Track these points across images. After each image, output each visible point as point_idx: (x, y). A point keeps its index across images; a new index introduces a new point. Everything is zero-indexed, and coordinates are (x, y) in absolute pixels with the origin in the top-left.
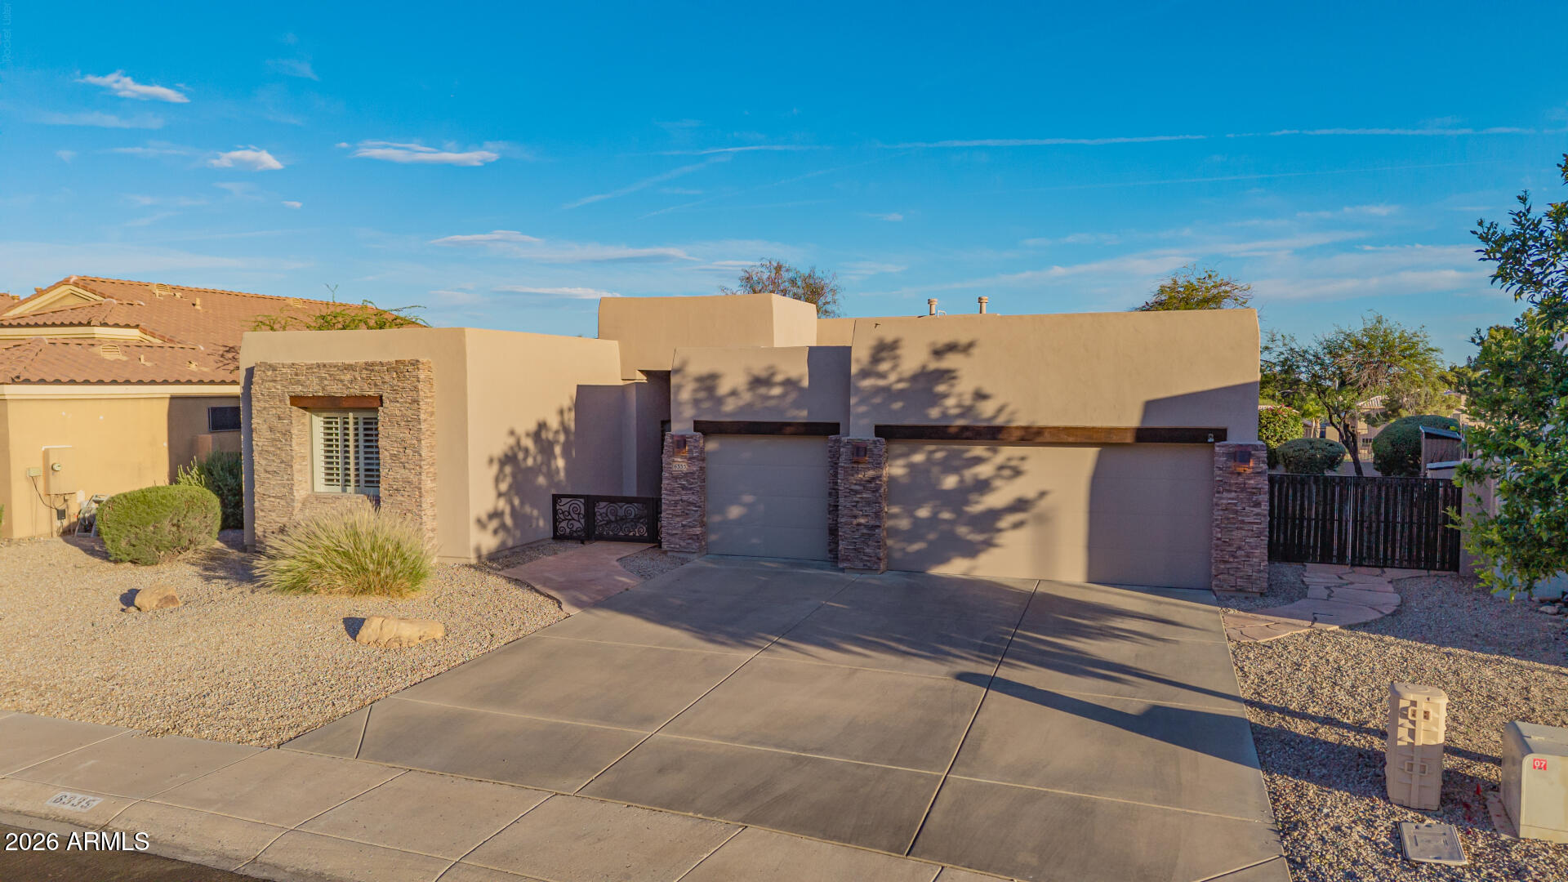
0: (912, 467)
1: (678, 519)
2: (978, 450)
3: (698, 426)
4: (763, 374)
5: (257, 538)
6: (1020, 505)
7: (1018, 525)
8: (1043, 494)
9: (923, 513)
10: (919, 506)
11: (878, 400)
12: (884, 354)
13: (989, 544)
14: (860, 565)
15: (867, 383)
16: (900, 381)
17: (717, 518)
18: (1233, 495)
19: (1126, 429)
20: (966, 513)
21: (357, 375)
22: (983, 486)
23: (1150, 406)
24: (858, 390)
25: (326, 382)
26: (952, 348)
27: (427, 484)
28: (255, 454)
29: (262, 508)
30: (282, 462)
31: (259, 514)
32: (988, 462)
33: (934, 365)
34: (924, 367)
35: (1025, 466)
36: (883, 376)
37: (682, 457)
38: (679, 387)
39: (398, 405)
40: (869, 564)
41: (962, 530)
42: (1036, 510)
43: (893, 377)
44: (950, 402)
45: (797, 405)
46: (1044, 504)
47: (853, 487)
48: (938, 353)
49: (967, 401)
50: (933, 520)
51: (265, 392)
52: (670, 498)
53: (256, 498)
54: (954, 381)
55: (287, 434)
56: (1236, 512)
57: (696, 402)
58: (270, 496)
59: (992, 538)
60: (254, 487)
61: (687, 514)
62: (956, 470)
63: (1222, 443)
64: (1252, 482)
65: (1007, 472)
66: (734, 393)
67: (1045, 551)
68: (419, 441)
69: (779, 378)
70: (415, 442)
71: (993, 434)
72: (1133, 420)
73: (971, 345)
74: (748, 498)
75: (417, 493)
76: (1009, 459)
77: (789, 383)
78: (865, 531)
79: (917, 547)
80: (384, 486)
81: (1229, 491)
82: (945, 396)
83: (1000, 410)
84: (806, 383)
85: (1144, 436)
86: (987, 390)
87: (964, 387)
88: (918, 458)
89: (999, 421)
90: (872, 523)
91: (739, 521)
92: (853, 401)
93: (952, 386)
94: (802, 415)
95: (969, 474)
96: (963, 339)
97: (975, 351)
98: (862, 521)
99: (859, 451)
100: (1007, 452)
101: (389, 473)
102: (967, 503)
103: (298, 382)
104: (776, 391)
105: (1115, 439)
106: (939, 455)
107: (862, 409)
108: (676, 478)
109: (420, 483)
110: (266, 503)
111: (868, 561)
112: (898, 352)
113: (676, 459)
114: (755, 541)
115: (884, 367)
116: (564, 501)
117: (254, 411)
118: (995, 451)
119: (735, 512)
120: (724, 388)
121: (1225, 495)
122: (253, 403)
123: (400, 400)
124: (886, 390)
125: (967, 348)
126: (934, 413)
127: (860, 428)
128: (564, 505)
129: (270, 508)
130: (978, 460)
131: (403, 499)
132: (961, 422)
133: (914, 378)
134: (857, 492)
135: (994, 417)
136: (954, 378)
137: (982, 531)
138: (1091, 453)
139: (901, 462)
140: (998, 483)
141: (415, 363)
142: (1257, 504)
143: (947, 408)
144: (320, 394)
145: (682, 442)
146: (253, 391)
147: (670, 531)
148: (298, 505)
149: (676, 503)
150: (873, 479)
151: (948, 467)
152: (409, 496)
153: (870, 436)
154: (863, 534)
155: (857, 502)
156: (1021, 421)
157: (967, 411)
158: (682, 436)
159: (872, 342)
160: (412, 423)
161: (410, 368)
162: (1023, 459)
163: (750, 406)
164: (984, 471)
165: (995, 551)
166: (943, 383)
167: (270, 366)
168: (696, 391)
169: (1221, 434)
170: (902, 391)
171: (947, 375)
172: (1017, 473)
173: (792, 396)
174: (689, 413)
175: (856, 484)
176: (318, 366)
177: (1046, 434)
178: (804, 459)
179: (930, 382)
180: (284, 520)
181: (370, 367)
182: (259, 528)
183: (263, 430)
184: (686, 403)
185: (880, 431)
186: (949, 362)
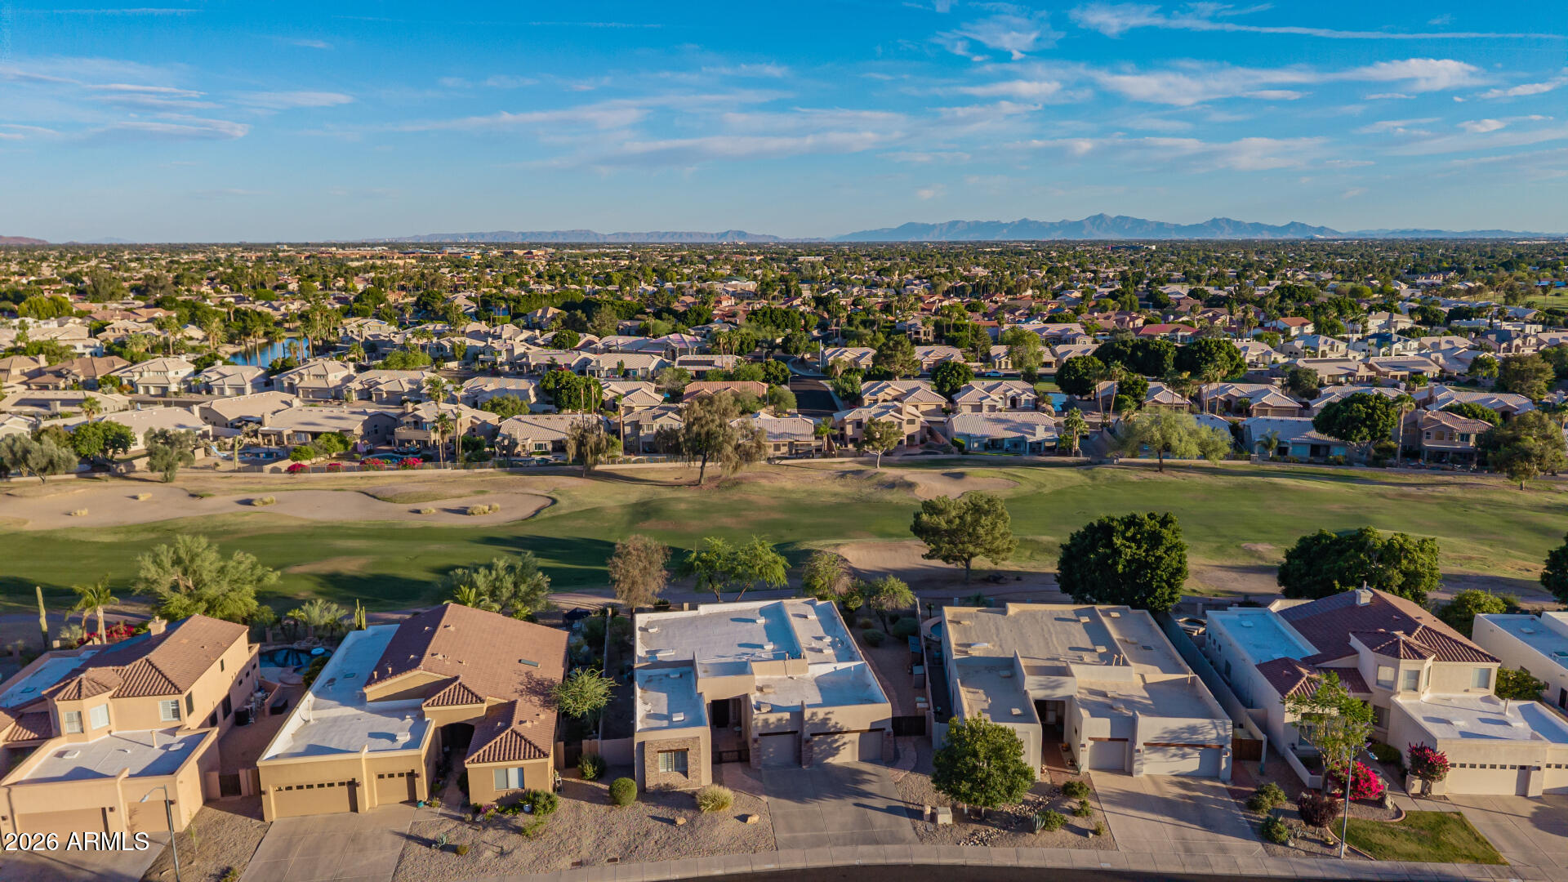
1: (756, 759)
2: (832, 736)
3: (760, 735)
4: (780, 718)
5: (647, 790)
7: (843, 750)
10: (821, 747)
11: (811, 727)
13: (837, 754)
15: (809, 722)
16: (816, 722)
17: (762, 757)
19: (866, 730)
21: (681, 744)
23: (871, 724)
24: (806, 726)
25: (670, 746)
26: (829, 713)
28: (646, 766)
29: (649, 781)
31: (649, 783)
32: (834, 738)
33: (826, 717)
34: (824, 718)
36: (813, 721)
38: (757, 723)
39: (694, 750)
41: (830, 752)
42: (846, 747)
44: (829, 726)
48: (826, 714)
49: (834, 724)
50: (825, 750)
51: (650, 750)
53: (646, 779)
55: (655, 761)
58: (651, 777)
60: (645, 775)
63: (884, 731)
65: (840, 740)
66: (773, 723)
70: (699, 758)
71: (840, 732)
72: (868, 728)
73: (833, 712)
74: (771, 751)
75: (700, 771)
76: (842, 736)
77: (786, 720)
78: (811, 756)
79: (822, 757)
80: (690, 770)
84: (792, 721)
85: (870, 730)
86: (838, 723)
87: (833, 722)
88: (821, 737)
90: (813, 753)
91: (771, 756)
93: (831, 722)
94: (788, 730)
96: (831, 711)
97: (835, 714)
98: (810, 753)
99: (806, 741)
101: (691, 767)
102: (831, 746)
103: (659, 747)
105: (864, 731)
106: (824, 737)
107: (806, 729)
108: (755, 749)
109: (701, 768)
110: (650, 779)
112: (815, 717)
115: (813, 719)
118: (837, 735)
119: (768, 754)
120: (770, 722)
126: (825, 728)
127: (808, 733)
131: (696, 773)
132: (831, 731)
133: (821, 721)
135: (839, 729)
136: (831, 720)
138: (859, 734)
139: (817, 739)
140: (836, 742)
141: (699, 737)
143: (828, 728)
144: (668, 750)
145: (755, 741)
146: (645, 751)
147: (754, 763)
148: (660, 779)
149: (754, 754)
153: (809, 736)
155: (809, 750)
156: (845, 729)
157: (835, 727)
158: (756, 738)
159: (809, 713)
160: (698, 754)
161: (697, 739)
162: (845, 736)
163: (775, 728)
166: (829, 721)
167: (650, 742)
168: (762, 723)
169: (883, 729)
170: (817, 725)
171: (829, 719)
172: (843, 739)
174: (757, 731)
175: (808, 746)
176: (667, 742)
177: (851, 731)
178: (788, 739)
179: (825, 721)
180: (656, 783)
181: (684, 741)
182: (648, 786)
183: (649, 761)
184: (760, 727)
185: (812, 735)
186: (829, 716)
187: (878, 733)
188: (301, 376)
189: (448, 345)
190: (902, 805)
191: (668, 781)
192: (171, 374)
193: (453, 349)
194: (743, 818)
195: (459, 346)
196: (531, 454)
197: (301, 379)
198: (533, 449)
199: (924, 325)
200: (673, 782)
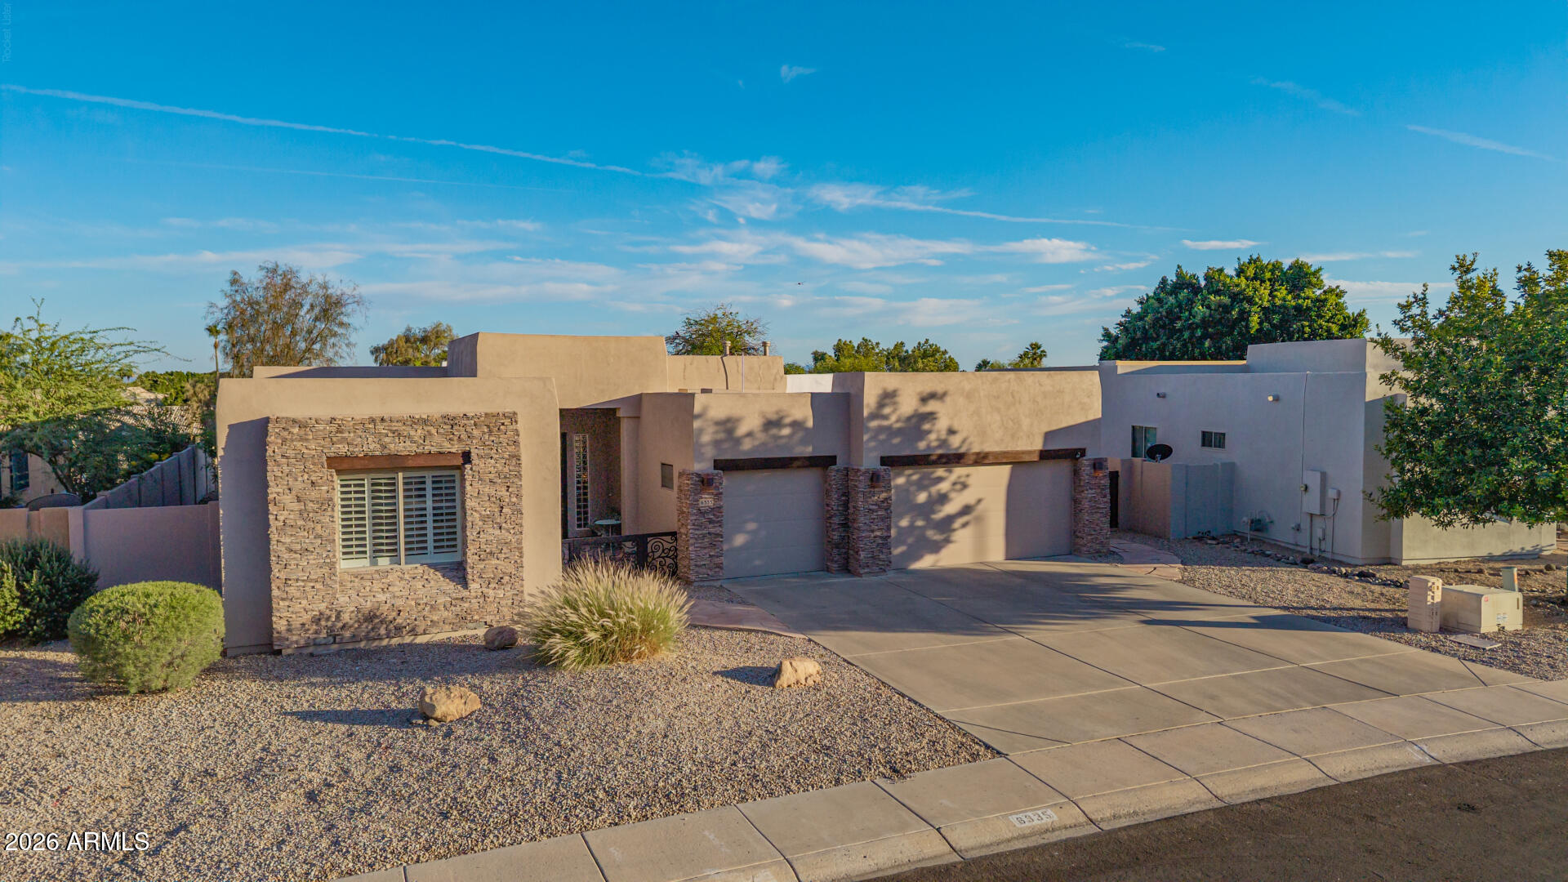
0: (901, 486)
1: (706, 551)
2: (940, 472)
3: (720, 465)
4: (774, 417)
5: (275, 635)
6: (967, 510)
7: (964, 525)
8: (979, 501)
9: (904, 523)
10: (904, 517)
11: (882, 437)
12: (887, 401)
13: (947, 541)
14: (876, 569)
15: (874, 424)
16: (897, 421)
17: (729, 547)
18: (1093, 491)
19: (1035, 451)
20: (932, 519)
21: (434, 431)
22: (943, 498)
23: (1049, 436)
24: (869, 429)
25: (387, 440)
26: (933, 396)
28: (273, 529)
29: (285, 596)
30: (318, 536)
31: (279, 604)
32: (947, 479)
33: (922, 409)
34: (916, 410)
35: (970, 481)
36: (886, 417)
37: (709, 494)
38: (701, 431)
39: (493, 461)
40: (883, 567)
41: (930, 533)
42: (974, 514)
43: (893, 418)
44: (933, 436)
45: (804, 442)
46: (980, 507)
47: (871, 507)
48: (924, 400)
49: (943, 435)
50: (912, 527)
51: (290, 453)
52: (697, 532)
53: (273, 585)
54: (935, 421)
55: (327, 503)
56: (1095, 501)
57: (717, 443)
58: (297, 580)
59: (949, 537)
60: (270, 570)
61: (715, 545)
62: (925, 488)
63: (1084, 458)
64: (1102, 482)
65: (958, 487)
66: (750, 434)
67: (980, 543)
69: (787, 420)
70: (514, 500)
71: (955, 459)
72: (1038, 445)
73: (945, 394)
74: (752, 526)
75: (517, 554)
76: (959, 477)
77: (797, 425)
78: (880, 542)
79: (903, 549)
80: (473, 551)
81: (1091, 489)
82: (929, 432)
83: (964, 441)
84: (810, 424)
85: (1045, 455)
86: (956, 427)
87: (942, 424)
89: (962, 450)
90: (885, 534)
91: (742, 548)
92: (865, 437)
93: (934, 425)
94: (808, 451)
95: (934, 490)
96: (940, 389)
97: (948, 399)
98: (878, 533)
100: (959, 471)
101: (480, 536)
102: (934, 512)
103: (342, 441)
104: (786, 431)
105: (1027, 458)
106: (915, 477)
107: (872, 444)
108: (703, 513)
109: (520, 543)
110: (292, 591)
111: (882, 565)
112: (897, 399)
113: (703, 496)
114: (757, 563)
115: (887, 411)
117: (270, 476)
118: (950, 472)
119: (740, 540)
120: (742, 430)
121: (1090, 491)
122: (269, 468)
123: (495, 456)
124: (889, 428)
125: (941, 396)
126: (922, 445)
127: (869, 460)
129: (298, 594)
130: (940, 479)
131: (498, 562)
132: (940, 452)
133: (909, 419)
134: (873, 511)
135: (960, 447)
136: (935, 419)
137: (942, 532)
138: (1006, 470)
140: (953, 495)
141: (513, 418)
142: (1105, 496)
143: (931, 442)
144: (377, 453)
145: (706, 481)
146: (269, 452)
147: (698, 563)
149: (704, 536)
150: (886, 500)
151: (921, 486)
152: (505, 558)
153: (878, 465)
154: (878, 545)
155: (874, 519)
156: (976, 449)
157: (943, 443)
158: (707, 475)
159: (878, 391)
160: (511, 478)
161: (507, 422)
162: (968, 476)
163: (764, 444)
164: (944, 487)
165: (951, 547)
166: (928, 422)
167: (294, 421)
168: (716, 432)
169: (1083, 452)
170: (899, 429)
171: (931, 416)
172: (965, 486)
173: (800, 435)
174: (709, 453)
175: (873, 505)
176: (373, 420)
177: (991, 457)
178: (800, 487)
179: (919, 422)
180: (323, 606)
181: (451, 421)
182: (279, 625)
183: (288, 499)
184: (708, 444)
185: (885, 461)
186: (932, 406)
187: (1065, 466)
191: (377, 598)
200: (399, 603)
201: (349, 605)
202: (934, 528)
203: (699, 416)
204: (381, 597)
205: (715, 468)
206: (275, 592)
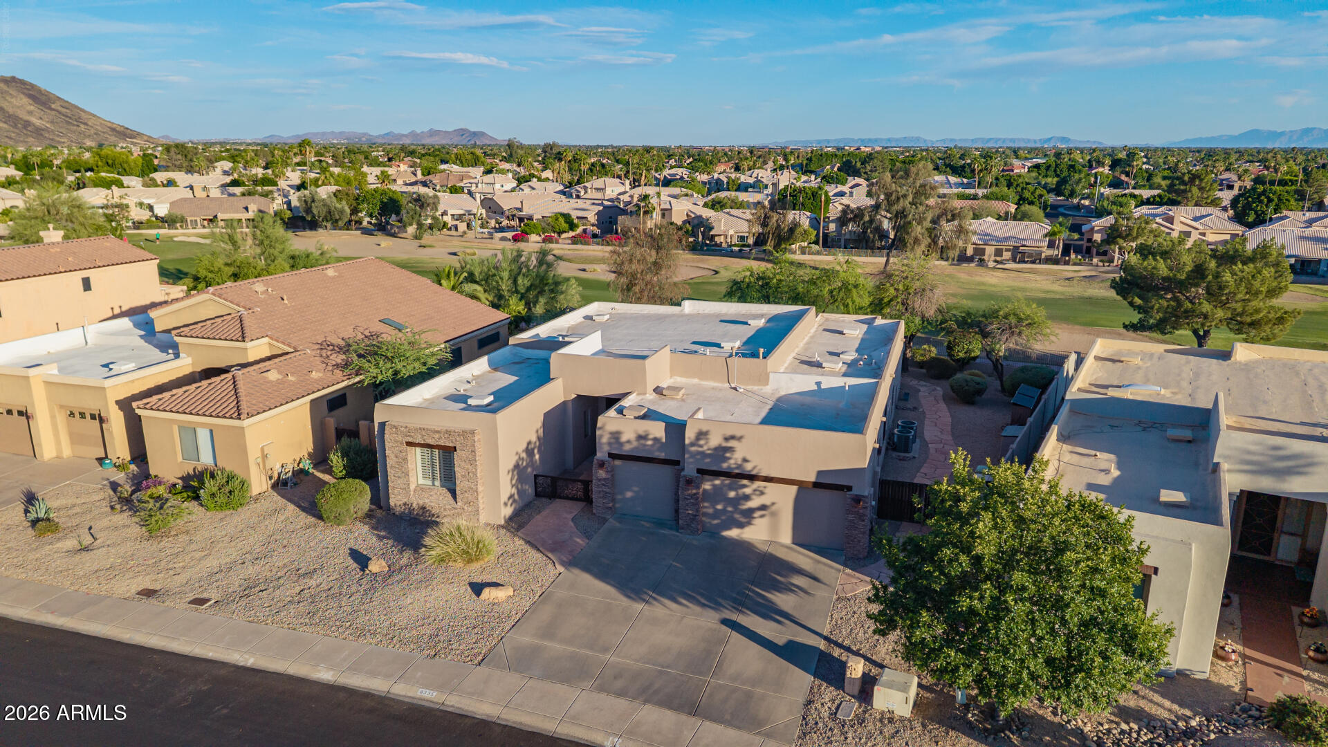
0: (714, 486)
1: (601, 500)
2: (745, 482)
3: (611, 456)
4: (643, 435)
5: (391, 507)
6: (763, 507)
7: (762, 516)
8: (773, 504)
9: (719, 507)
10: (718, 503)
11: (699, 457)
12: (702, 437)
13: (749, 523)
14: (689, 531)
15: (693, 449)
16: (709, 449)
17: (619, 497)
19: (809, 481)
20: (739, 508)
21: (441, 436)
22: (747, 498)
23: (820, 473)
24: (689, 452)
25: (425, 438)
26: (733, 437)
27: (480, 488)
28: (387, 467)
29: (393, 493)
30: (403, 472)
31: (391, 496)
32: (749, 487)
33: (725, 444)
34: (721, 445)
35: (766, 491)
36: (701, 446)
37: (602, 470)
38: (601, 436)
39: (465, 452)
40: (693, 531)
41: (737, 516)
42: (771, 510)
43: (706, 447)
44: (732, 461)
45: (660, 450)
46: (774, 508)
47: (686, 496)
48: (727, 439)
49: (739, 462)
50: (724, 511)
51: (392, 439)
52: (596, 487)
53: (389, 488)
54: (733, 453)
55: (405, 460)
56: (855, 522)
57: (610, 444)
58: (397, 488)
59: (751, 521)
60: (388, 483)
61: (605, 497)
62: (735, 489)
63: (850, 492)
64: (862, 510)
65: (758, 493)
66: (629, 442)
67: (774, 528)
68: (476, 470)
69: (651, 437)
70: (473, 470)
71: (752, 478)
72: (812, 478)
73: (741, 437)
74: (636, 489)
75: (475, 493)
76: (757, 487)
77: (656, 440)
79: (716, 522)
80: (458, 489)
81: (852, 514)
82: (729, 458)
83: (754, 468)
84: (664, 440)
85: (816, 485)
86: (748, 458)
87: (738, 456)
88: (717, 482)
89: (754, 473)
90: (695, 512)
91: (632, 499)
92: (688, 455)
94: (662, 455)
95: (741, 491)
96: (738, 434)
97: (743, 440)
98: (690, 511)
99: (689, 482)
100: (757, 484)
102: (739, 504)
103: (410, 436)
105: (805, 485)
106: (726, 483)
107: (691, 460)
108: (600, 480)
109: (477, 489)
110: (396, 492)
111: (693, 529)
112: (708, 436)
113: (600, 471)
114: (639, 508)
115: (702, 442)
116: (540, 478)
117: (386, 447)
119: (629, 494)
120: (624, 438)
121: (850, 515)
122: (386, 442)
123: (466, 450)
124: (702, 453)
125: (740, 439)
126: (725, 465)
127: (690, 469)
128: (540, 480)
129: (397, 494)
130: (745, 486)
132: (737, 471)
133: (715, 449)
134: (688, 499)
135: (752, 471)
136: (733, 451)
137: (746, 518)
138: (795, 488)
139: (709, 483)
140: (754, 497)
141: (473, 433)
142: (863, 521)
143: (731, 464)
144: (421, 441)
145: (602, 464)
146: (385, 436)
147: (597, 505)
148: (412, 493)
149: (600, 492)
150: (695, 494)
151: (731, 488)
152: (471, 495)
153: (695, 474)
154: (691, 518)
155: (688, 503)
156: (764, 473)
157: (739, 467)
158: (602, 461)
159: (696, 430)
160: (472, 461)
161: (470, 436)
162: (765, 487)
163: (636, 448)
164: (748, 491)
165: (752, 526)
166: (729, 452)
167: (394, 426)
168: (610, 438)
169: (849, 488)
170: (710, 454)
171: (731, 449)
172: (762, 493)
173: (658, 445)
174: (606, 448)
176: (420, 429)
177: (775, 480)
178: (662, 473)
179: (722, 451)
180: (406, 500)
181: (448, 432)
182: (392, 503)
183: (392, 456)
184: (605, 444)
185: (699, 471)
186: (731, 444)
187: (837, 494)
188: (585, 188)
189: (725, 180)
190: (822, 645)
192: (497, 186)
193: (728, 183)
194: (477, 588)
195: (733, 181)
196: (731, 246)
197: (586, 192)
198: (735, 241)
199: (1239, 179)
200: (432, 504)
201: (416, 501)
202: (738, 514)
203: (600, 428)
204: (426, 501)
205: (609, 457)
206: (390, 491)
